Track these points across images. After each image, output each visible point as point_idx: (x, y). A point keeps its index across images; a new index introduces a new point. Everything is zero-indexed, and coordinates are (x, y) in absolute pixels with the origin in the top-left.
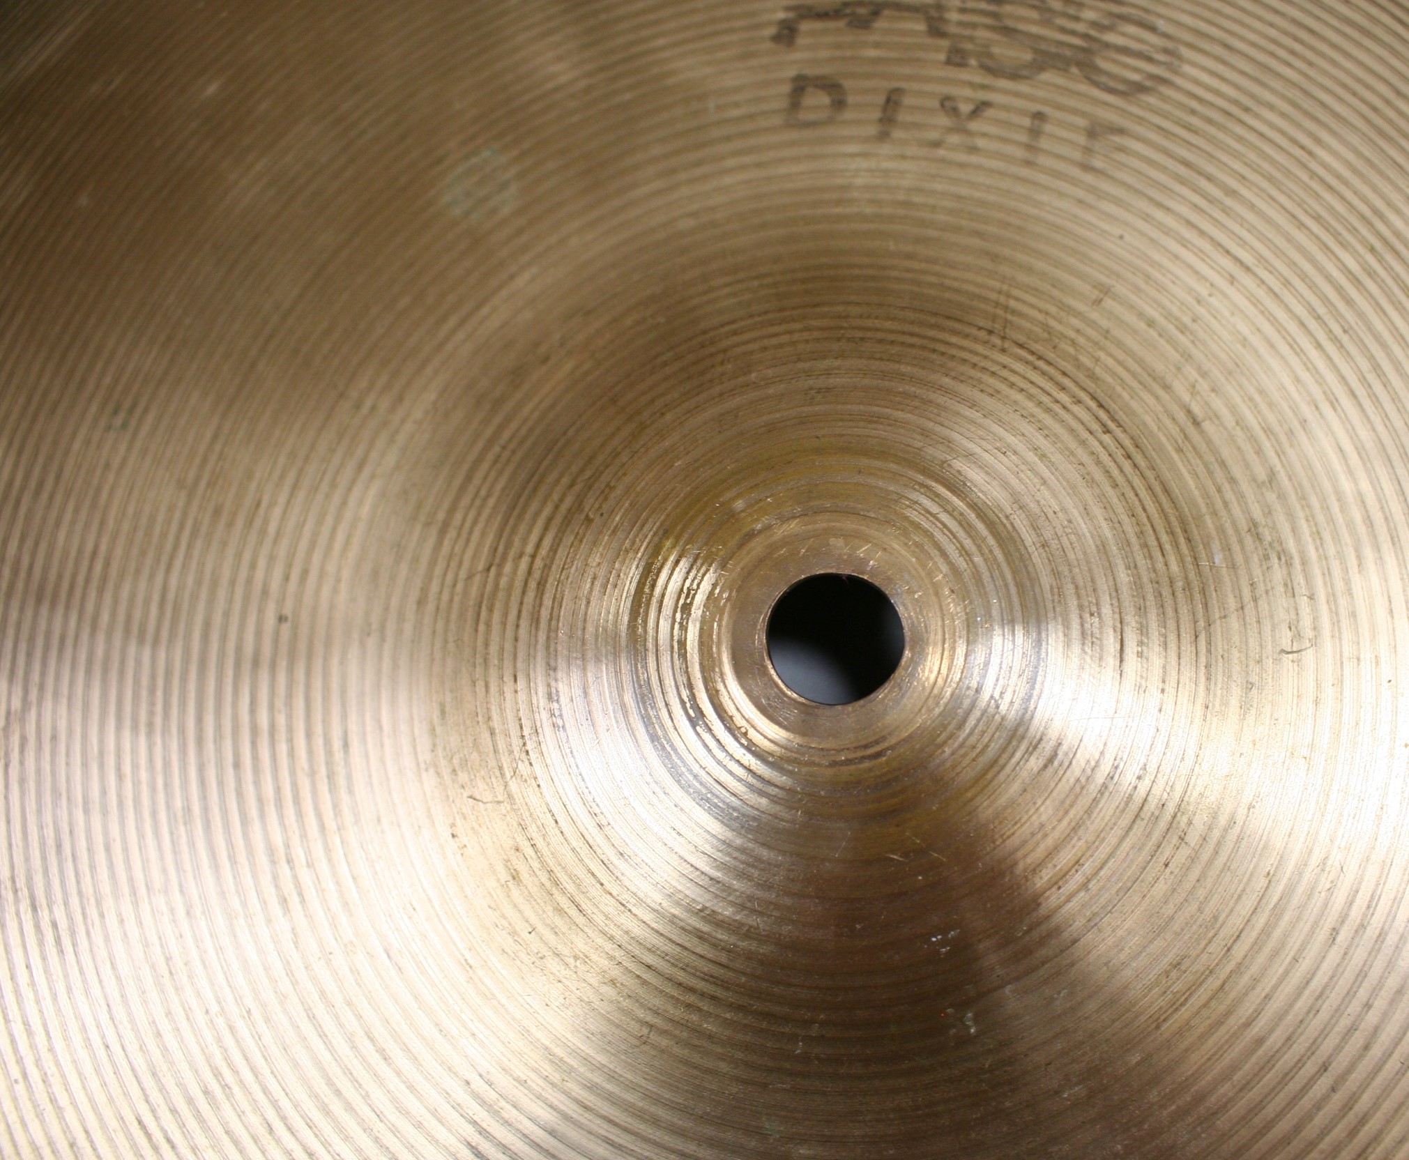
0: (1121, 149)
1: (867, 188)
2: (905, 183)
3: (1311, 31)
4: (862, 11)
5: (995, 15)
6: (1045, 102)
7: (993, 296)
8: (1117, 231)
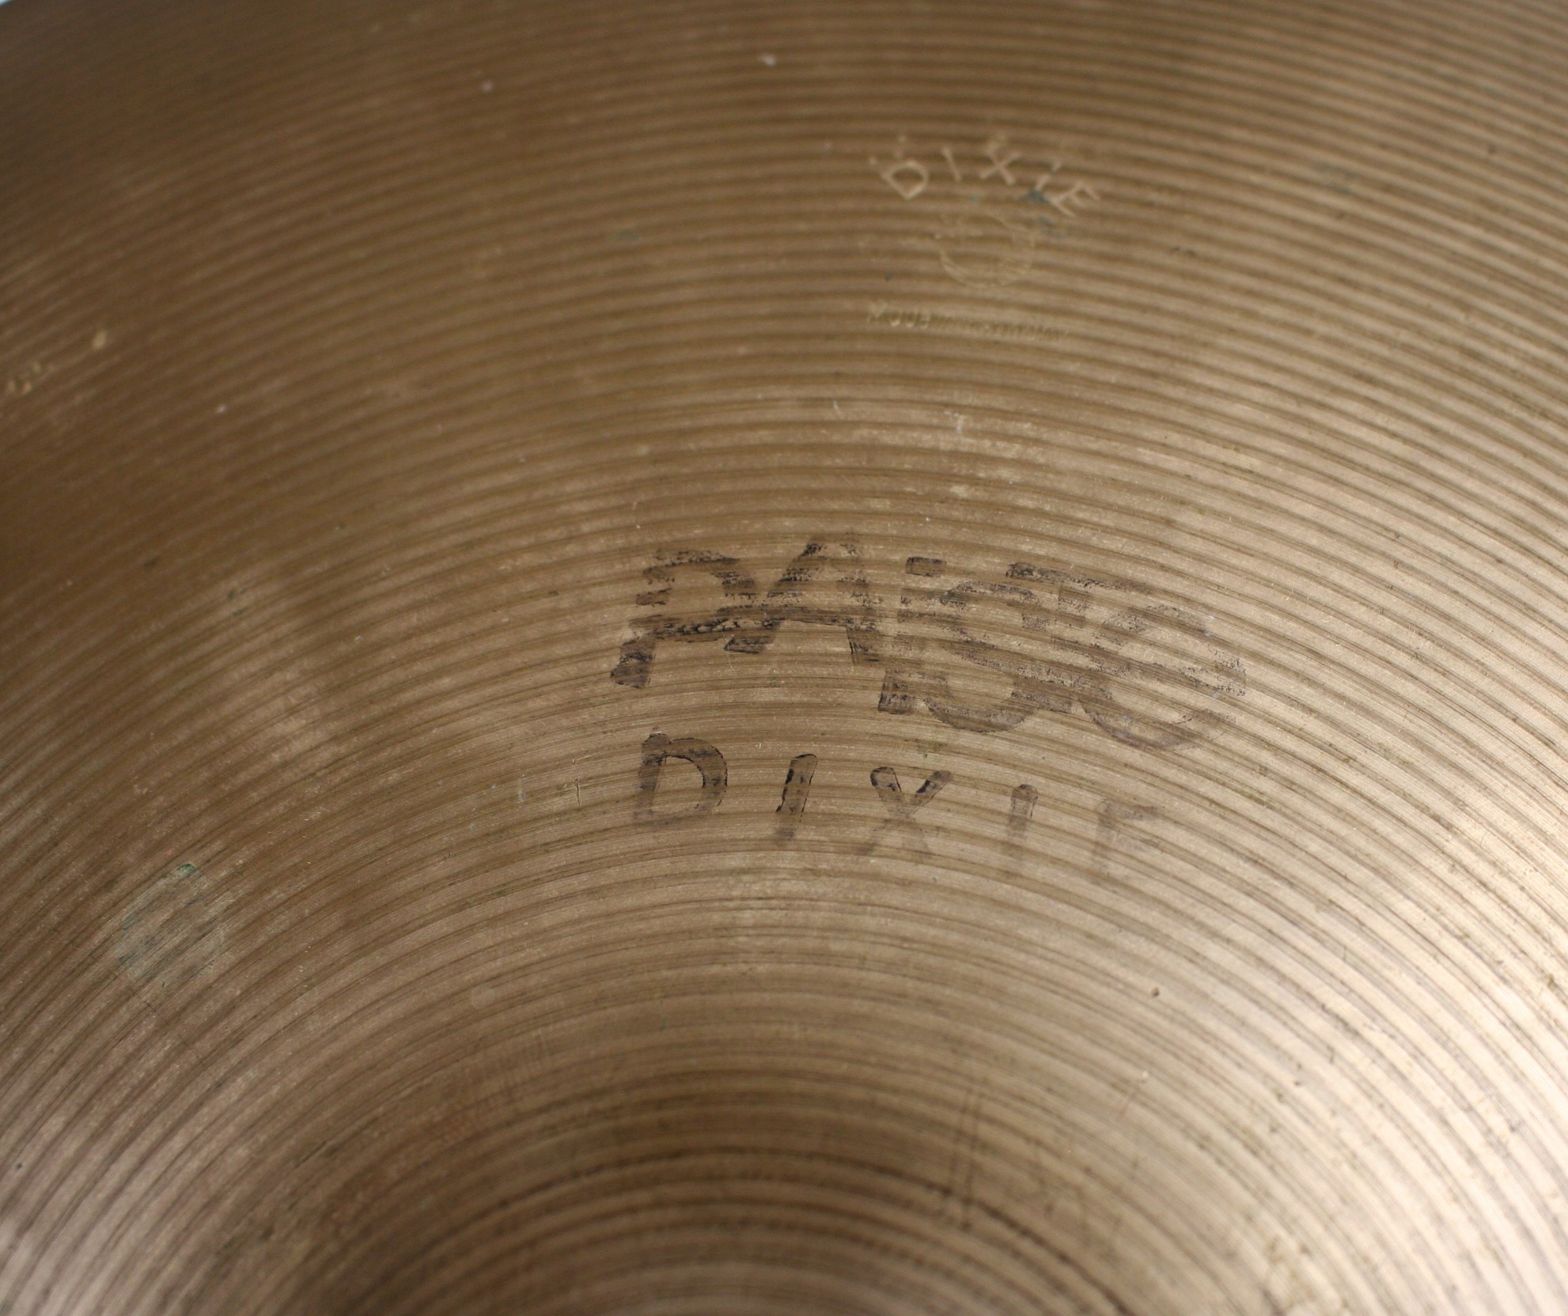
0: (1154, 842)
1: (760, 928)
2: (818, 918)
3: (1446, 617)
4: (749, 623)
5: (954, 622)
6: (1033, 768)
7: (953, 1118)
8: (1149, 985)
